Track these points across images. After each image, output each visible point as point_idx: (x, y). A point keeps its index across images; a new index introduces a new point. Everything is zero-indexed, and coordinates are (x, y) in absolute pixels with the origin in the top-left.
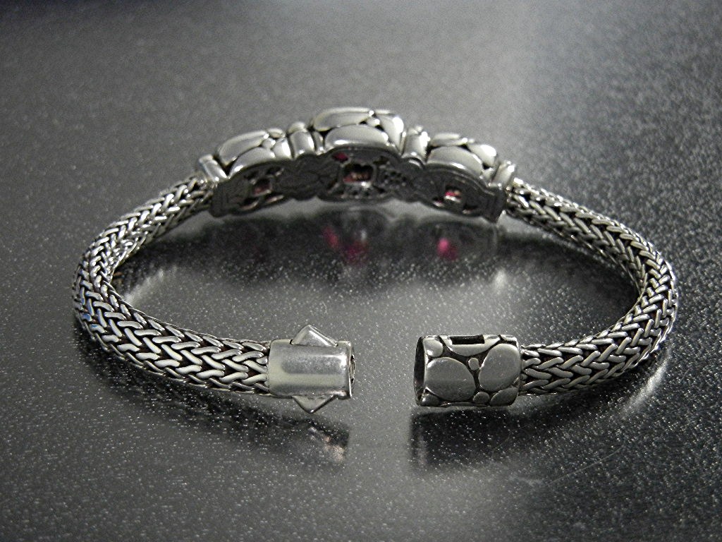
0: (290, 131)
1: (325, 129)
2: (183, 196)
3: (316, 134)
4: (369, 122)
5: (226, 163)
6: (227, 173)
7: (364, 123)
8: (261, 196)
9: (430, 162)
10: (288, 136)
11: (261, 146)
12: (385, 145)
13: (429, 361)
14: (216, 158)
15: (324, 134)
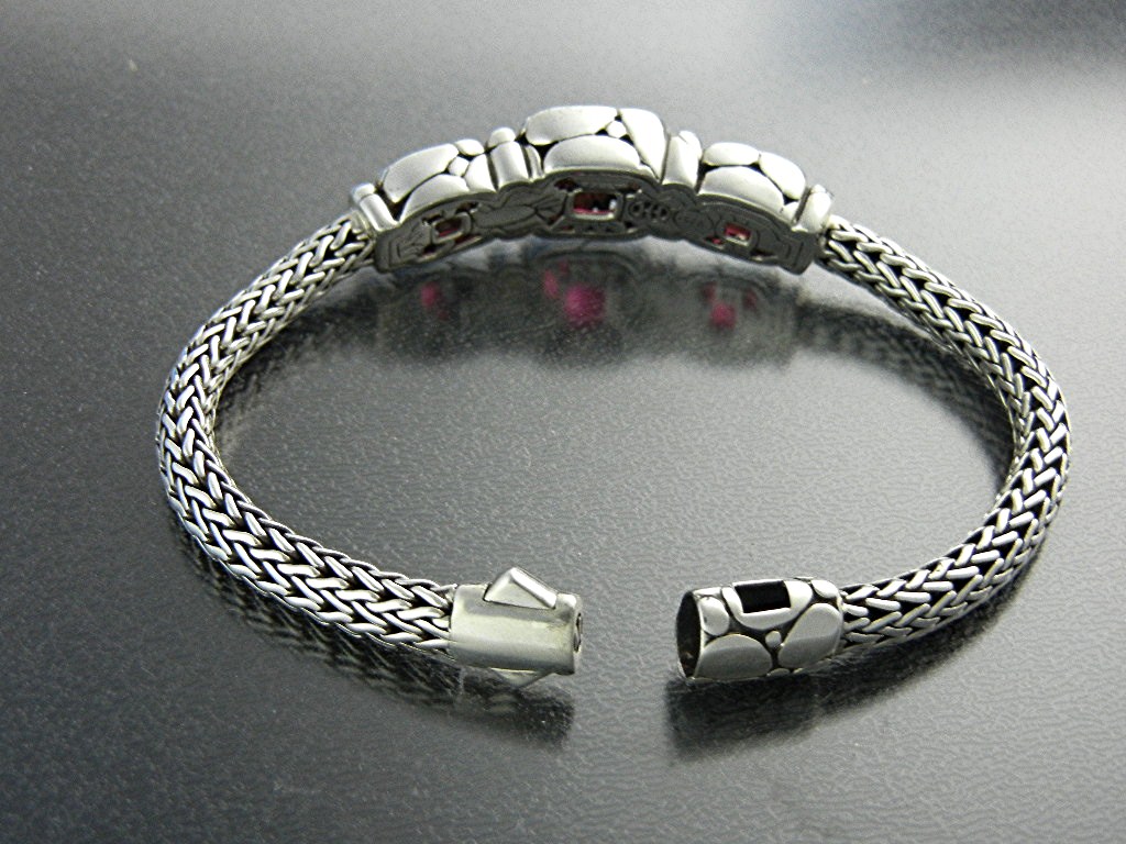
0: (491, 145)
1: (545, 142)
2: (329, 254)
3: (530, 149)
4: (610, 130)
5: (395, 199)
6: (396, 215)
7: (603, 132)
8: (449, 241)
9: (702, 192)
10: (488, 151)
11: (447, 172)
12: (635, 168)
13: (707, 643)
14: (380, 192)
15: (543, 150)
